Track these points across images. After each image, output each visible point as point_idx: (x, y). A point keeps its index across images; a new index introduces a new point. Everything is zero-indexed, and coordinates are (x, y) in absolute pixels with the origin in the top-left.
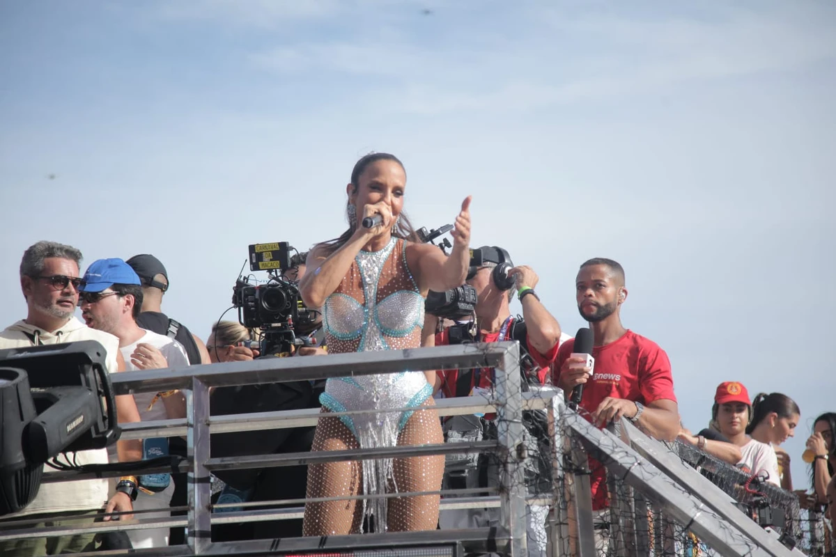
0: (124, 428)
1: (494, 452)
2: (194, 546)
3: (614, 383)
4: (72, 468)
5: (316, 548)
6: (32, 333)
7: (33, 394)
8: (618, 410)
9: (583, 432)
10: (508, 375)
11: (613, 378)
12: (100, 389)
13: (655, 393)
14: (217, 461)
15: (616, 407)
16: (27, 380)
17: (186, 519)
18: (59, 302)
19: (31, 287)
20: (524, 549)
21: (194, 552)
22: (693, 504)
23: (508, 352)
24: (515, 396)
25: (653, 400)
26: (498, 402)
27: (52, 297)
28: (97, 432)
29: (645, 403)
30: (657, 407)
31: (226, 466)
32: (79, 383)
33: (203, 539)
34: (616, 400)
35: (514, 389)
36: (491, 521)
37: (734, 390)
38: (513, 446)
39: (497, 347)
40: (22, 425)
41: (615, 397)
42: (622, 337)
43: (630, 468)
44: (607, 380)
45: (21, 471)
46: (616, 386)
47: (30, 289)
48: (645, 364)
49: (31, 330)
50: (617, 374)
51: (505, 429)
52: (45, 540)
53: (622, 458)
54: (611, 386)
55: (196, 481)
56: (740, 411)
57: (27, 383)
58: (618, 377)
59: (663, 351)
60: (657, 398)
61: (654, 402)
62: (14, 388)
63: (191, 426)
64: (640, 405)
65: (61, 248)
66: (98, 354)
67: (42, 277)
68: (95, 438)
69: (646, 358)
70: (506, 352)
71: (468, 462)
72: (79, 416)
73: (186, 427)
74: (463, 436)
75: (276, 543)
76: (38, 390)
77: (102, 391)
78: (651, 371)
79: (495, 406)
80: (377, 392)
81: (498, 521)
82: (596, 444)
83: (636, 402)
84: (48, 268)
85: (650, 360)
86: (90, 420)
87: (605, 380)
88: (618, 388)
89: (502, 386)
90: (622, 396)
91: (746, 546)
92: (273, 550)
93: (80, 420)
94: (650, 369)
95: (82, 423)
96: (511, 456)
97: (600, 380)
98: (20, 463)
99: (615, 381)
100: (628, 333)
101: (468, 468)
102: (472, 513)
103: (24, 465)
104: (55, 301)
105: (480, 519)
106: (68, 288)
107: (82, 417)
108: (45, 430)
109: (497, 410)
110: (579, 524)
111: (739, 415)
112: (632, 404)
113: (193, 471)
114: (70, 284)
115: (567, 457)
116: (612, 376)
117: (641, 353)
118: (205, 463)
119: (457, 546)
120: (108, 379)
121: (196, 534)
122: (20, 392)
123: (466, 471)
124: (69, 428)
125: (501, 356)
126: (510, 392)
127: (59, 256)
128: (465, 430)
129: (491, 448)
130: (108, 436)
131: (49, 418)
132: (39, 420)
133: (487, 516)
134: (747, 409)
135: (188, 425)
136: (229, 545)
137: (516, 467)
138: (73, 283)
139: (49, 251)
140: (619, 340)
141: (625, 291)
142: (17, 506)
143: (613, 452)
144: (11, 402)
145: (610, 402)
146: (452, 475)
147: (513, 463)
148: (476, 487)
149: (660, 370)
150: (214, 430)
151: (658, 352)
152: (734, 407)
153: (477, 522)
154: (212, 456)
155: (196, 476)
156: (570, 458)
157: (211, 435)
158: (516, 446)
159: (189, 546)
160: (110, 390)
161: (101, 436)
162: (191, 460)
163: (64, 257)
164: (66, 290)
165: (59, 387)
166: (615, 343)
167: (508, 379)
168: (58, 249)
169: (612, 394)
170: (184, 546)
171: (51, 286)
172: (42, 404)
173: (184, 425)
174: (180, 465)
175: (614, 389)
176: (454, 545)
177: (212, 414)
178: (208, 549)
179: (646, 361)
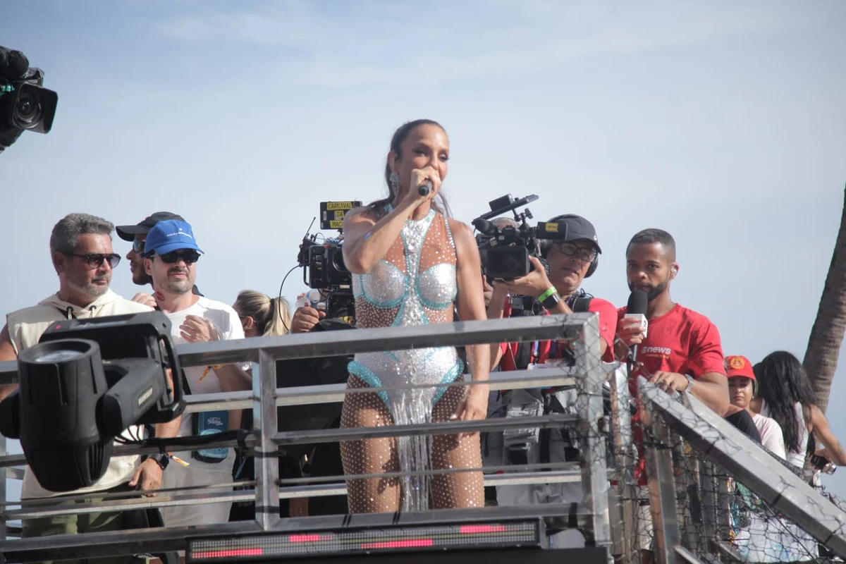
0: (188, 401)
1: (573, 426)
2: (263, 522)
3: (664, 356)
4: (135, 442)
5: (390, 524)
6: (65, 309)
7: (105, 366)
8: (671, 384)
9: (664, 406)
10: (589, 348)
11: (663, 352)
12: (164, 361)
13: (706, 366)
14: (283, 435)
15: (669, 381)
16: (99, 352)
17: (253, 493)
18: (94, 281)
19: (64, 264)
20: (607, 525)
21: (262, 528)
22: (779, 479)
23: (588, 324)
24: (596, 369)
25: (704, 373)
26: (577, 375)
27: (86, 277)
28: (162, 406)
29: (695, 376)
30: (707, 380)
31: (289, 440)
32: (145, 355)
33: (272, 514)
34: (666, 374)
35: (595, 362)
36: (551, 496)
37: (738, 364)
38: (594, 420)
39: (576, 319)
40: (97, 397)
41: (666, 371)
42: (671, 312)
43: (714, 442)
44: (657, 353)
45: (95, 445)
46: (666, 359)
47: (62, 265)
48: (697, 337)
49: (64, 307)
50: (667, 347)
51: (585, 403)
52: (76, 516)
53: (704, 432)
54: (661, 359)
55: (264, 455)
56: (744, 386)
57: (99, 355)
58: (668, 351)
59: (714, 326)
60: (708, 370)
61: (703, 376)
62: (88, 360)
63: (258, 400)
64: (690, 378)
65: (94, 224)
66: (164, 325)
67: (77, 256)
68: (161, 412)
69: (697, 332)
70: (586, 323)
71: (530, 435)
72: (148, 389)
73: (252, 401)
74: (523, 409)
75: (348, 519)
76: (109, 362)
77: (167, 363)
78: (702, 345)
79: (574, 379)
80: (413, 365)
81: (558, 497)
82: (678, 418)
83: (687, 375)
84: (83, 246)
85: (701, 334)
86: (158, 394)
87: (655, 353)
88: (669, 361)
89: (582, 359)
90: (672, 370)
91: (836, 522)
92: (345, 526)
93: (149, 393)
94: (701, 342)
95: (152, 396)
96: (592, 430)
97: (649, 353)
98: (94, 437)
99: (666, 355)
100: (677, 307)
101: (529, 441)
102: (533, 488)
103: (98, 439)
104: (90, 280)
105: (541, 494)
106: (104, 266)
107: (151, 390)
108: (119, 403)
109: (576, 382)
110: (661, 500)
111: (743, 389)
112: (682, 377)
113: (260, 445)
114: (105, 260)
115: (648, 431)
116: (662, 350)
117: (692, 327)
118: (273, 437)
119: (540, 522)
120: (173, 350)
121: (265, 509)
122: (93, 365)
123: (527, 444)
124: (141, 401)
125: (581, 327)
126: (591, 364)
127: (93, 232)
128: (524, 403)
129: (571, 422)
130: (174, 409)
131: (121, 390)
132: (112, 392)
133: (548, 491)
134: (751, 383)
135: (254, 398)
136: (296, 521)
137: (597, 441)
138: (107, 260)
139: (82, 226)
140: (668, 314)
141: (677, 267)
142: (90, 481)
143: (696, 426)
144: (85, 374)
145: (661, 376)
146: (512, 449)
147: (595, 437)
148: (538, 462)
149: (711, 344)
150: (281, 402)
151: (709, 326)
152: (738, 382)
153: (538, 497)
154: (280, 430)
155: (264, 451)
156: (651, 432)
157: (278, 407)
158: (597, 420)
159: (257, 522)
160: (176, 362)
161: (166, 409)
162: (258, 434)
163: (97, 233)
164: (101, 268)
165: (124, 360)
166: (664, 317)
167: (589, 351)
168: (91, 224)
169: (662, 368)
170: (252, 522)
171: (87, 265)
172: (113, 376)
173: (250, 398)
174: (246, 440)
175: (664, 362)
176: (536, 520)
177: (279, 386)
178: (277, 525)
179: (698, 334)
